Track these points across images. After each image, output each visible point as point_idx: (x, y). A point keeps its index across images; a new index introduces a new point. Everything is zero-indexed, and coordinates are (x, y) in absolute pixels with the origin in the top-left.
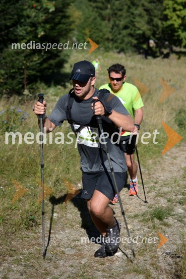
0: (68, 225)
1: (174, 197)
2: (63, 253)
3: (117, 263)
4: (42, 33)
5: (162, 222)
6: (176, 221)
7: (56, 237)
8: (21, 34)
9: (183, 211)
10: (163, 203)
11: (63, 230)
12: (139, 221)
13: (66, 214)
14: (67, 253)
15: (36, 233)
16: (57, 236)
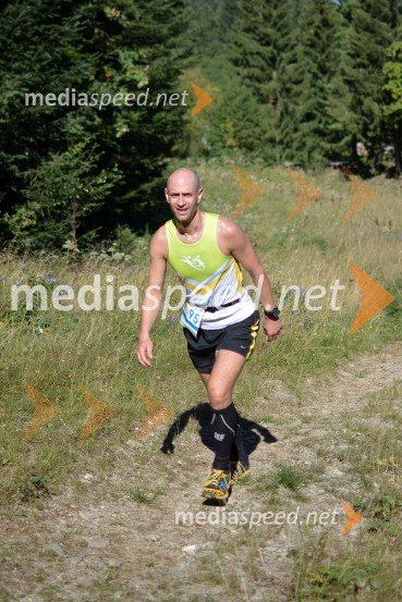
0: (108, 495)
1: (333, 447)
2: (84, 545)
3: (182, 565)
4: (125, 130)
5: (294, 494)
6: (322, 491)
7: (79, 517)
8: (74, 131)
9: (340, 473)
10: (308, 458)
11: (96, 504)
12: (248, 490)
13: (110, 476)
14: (91, 544)
15: (41, 508)
16: (81, 514)
